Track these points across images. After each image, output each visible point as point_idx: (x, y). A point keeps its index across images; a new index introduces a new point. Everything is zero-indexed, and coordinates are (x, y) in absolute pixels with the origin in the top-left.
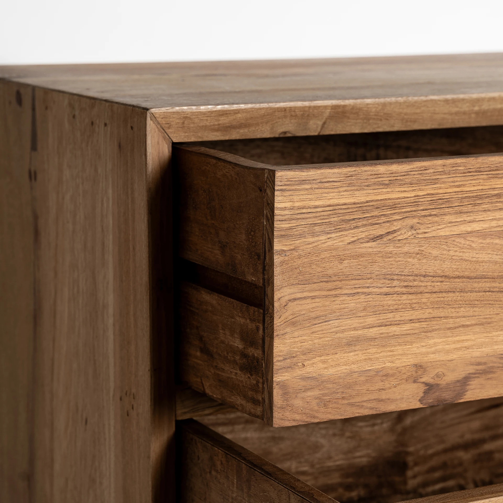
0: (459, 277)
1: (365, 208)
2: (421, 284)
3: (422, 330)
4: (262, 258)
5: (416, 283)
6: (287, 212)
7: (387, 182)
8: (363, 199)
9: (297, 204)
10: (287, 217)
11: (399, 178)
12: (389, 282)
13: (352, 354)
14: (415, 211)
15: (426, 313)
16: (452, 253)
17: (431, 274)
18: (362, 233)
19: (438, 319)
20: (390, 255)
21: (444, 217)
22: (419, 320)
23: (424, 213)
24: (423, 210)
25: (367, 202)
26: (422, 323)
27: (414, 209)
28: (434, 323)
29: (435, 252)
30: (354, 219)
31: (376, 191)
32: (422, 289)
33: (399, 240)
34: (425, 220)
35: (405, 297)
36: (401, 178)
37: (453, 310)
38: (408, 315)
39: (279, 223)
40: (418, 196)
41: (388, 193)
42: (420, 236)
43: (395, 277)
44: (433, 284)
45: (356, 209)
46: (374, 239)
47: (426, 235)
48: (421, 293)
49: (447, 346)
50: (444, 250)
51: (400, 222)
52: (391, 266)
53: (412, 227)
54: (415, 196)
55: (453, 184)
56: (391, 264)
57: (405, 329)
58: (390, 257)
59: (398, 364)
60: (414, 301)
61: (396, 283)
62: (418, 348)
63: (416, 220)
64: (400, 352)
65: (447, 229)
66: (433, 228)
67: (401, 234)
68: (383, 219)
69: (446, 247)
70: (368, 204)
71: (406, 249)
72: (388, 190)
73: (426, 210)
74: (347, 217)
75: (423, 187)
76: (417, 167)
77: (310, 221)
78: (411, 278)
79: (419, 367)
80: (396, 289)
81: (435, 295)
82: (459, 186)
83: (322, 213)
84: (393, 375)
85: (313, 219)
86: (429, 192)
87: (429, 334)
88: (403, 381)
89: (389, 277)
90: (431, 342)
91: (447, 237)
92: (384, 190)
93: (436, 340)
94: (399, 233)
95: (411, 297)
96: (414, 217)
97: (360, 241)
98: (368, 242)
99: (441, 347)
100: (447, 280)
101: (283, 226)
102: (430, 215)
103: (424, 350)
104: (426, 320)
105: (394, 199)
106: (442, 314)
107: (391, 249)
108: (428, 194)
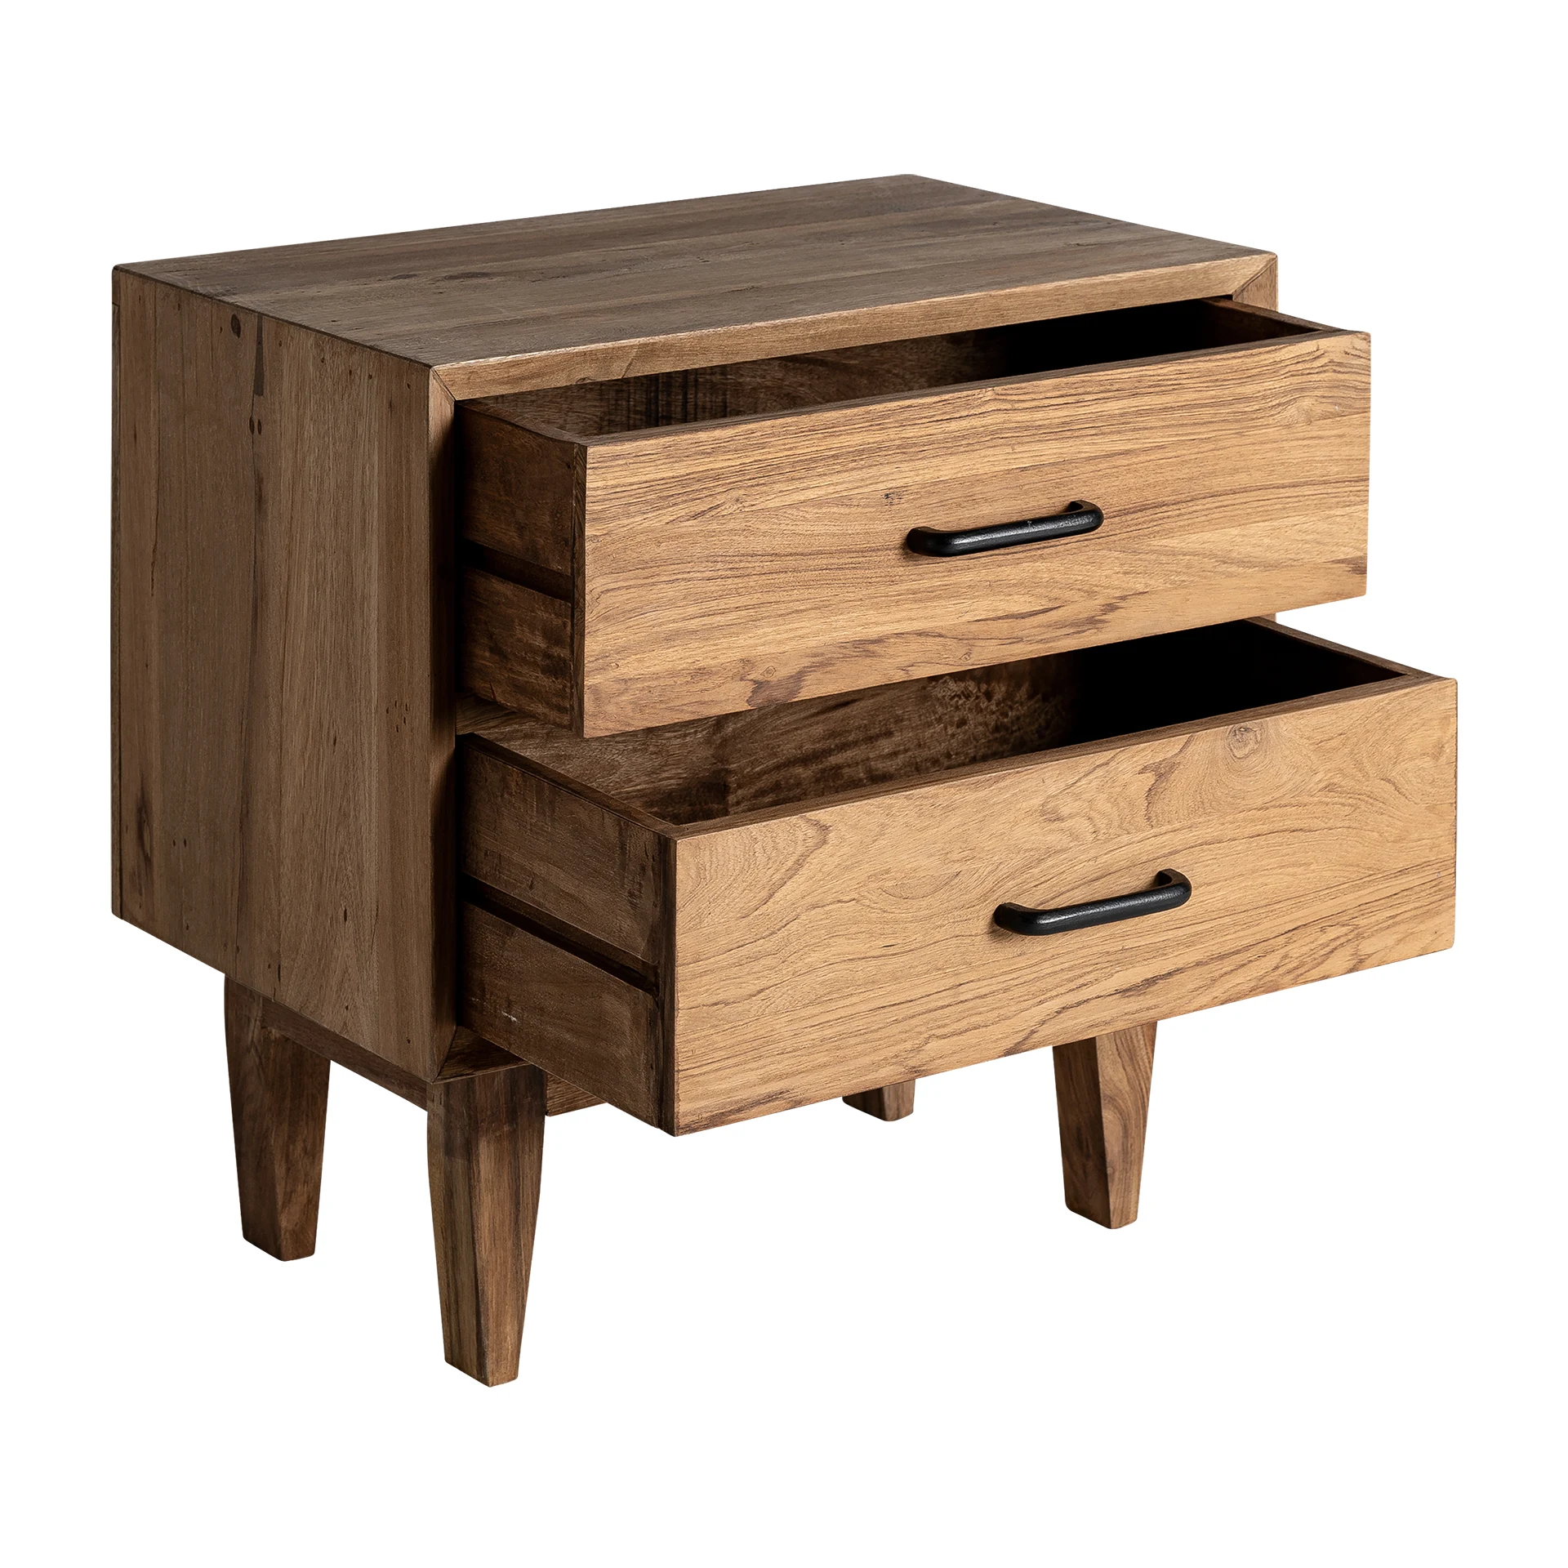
0: (791, 555)
1: (684, 482)
2: (748, 565)
3: (748, 619)
4: (570, 543)
5: (742, 565)
6: (599, 492)
7: (708, 451)
8: (683, 472)
9: (611, 483)
10: (600, 497)
11: (722, 445)
12: (712, 565)
13: (671, 650)
14: (741, 481)
15: (755, 598)
16: (783, 527)
17: (760, 553)
18: (681, 511)
19: (769, 605)
20: (713, 534)
21: (774, 485)
22: (746, 607)
23: (750, 483)
24: (750, 479)
25: (687, 475)
26: (750, 611)
27: (740, 479)
28: (764, 609)
29: (763, 527)
30: (672, 496)
31: (697, 461)
32: (750, 570)
33: (723, 516)
34: (753, 491)
35: (730, 581)
36: (725, 444)
37: (785, 593)
38: (733, 602)
39: (591, 505)
40: (744, 464)
41: (710, 462)
42: (747, 510)
43: (719, 559)
44: (761, 564)
45: (676, 484)
46: (695, 517)
47: (754, 508)
48: (748, 575)
49: (778, 636)
50: (775, 523)
51: (724, 495)
52: (714, 547)
53: (738, 500)
54: (741, 464)
55: (783, 447)
56: (715, 544)
57: (729, 618)
58: (712, 537)
59: (722, 659)
60: (740, 585)
61: (719, 566)
62: (745, 639)
63: (742, 492)
64: (725, 645)
65: (777, 500)
66: (761, 500)
67: (726, 509)
68: (706, 493)
69: (776, 521)
70: (688, 477)
71: (731, 526)
72: (711, 459)
73: (753, 479)
74: (665, 494)
75: (750, 453)
76: (742, 431)
77: (624, 501)
78: (737, 559)
79: (746, 662)
80: (720, 573)
81: (764, 577)
82: (791, 449)
83: (638, 491)
84: (716, 673)
85: (628, 499)
86: (756, 458)
87: (758, 623)
88: (729, 679)
89: (712, 559)
90: (760, 632)
91: (778, 508)
92: (706, 460)
93: (766, 630)
94: (723, 508)
95: (736, 580)
96: (740, 488)
97: (679, 519)
98: (688, 520)
99: (771, 637)
100: (778, 558)
101: (595, 508)
102: (758, 485)
103: (751, 642)
104: (754, 607)
105: (717, 469)
106: (773, 599)
107: (714, 526)
108: (755, 461)
